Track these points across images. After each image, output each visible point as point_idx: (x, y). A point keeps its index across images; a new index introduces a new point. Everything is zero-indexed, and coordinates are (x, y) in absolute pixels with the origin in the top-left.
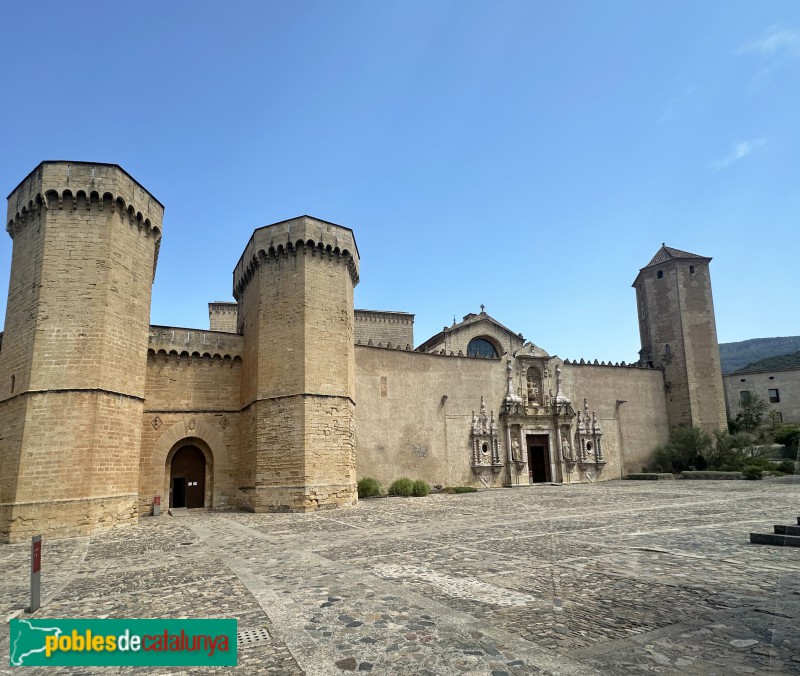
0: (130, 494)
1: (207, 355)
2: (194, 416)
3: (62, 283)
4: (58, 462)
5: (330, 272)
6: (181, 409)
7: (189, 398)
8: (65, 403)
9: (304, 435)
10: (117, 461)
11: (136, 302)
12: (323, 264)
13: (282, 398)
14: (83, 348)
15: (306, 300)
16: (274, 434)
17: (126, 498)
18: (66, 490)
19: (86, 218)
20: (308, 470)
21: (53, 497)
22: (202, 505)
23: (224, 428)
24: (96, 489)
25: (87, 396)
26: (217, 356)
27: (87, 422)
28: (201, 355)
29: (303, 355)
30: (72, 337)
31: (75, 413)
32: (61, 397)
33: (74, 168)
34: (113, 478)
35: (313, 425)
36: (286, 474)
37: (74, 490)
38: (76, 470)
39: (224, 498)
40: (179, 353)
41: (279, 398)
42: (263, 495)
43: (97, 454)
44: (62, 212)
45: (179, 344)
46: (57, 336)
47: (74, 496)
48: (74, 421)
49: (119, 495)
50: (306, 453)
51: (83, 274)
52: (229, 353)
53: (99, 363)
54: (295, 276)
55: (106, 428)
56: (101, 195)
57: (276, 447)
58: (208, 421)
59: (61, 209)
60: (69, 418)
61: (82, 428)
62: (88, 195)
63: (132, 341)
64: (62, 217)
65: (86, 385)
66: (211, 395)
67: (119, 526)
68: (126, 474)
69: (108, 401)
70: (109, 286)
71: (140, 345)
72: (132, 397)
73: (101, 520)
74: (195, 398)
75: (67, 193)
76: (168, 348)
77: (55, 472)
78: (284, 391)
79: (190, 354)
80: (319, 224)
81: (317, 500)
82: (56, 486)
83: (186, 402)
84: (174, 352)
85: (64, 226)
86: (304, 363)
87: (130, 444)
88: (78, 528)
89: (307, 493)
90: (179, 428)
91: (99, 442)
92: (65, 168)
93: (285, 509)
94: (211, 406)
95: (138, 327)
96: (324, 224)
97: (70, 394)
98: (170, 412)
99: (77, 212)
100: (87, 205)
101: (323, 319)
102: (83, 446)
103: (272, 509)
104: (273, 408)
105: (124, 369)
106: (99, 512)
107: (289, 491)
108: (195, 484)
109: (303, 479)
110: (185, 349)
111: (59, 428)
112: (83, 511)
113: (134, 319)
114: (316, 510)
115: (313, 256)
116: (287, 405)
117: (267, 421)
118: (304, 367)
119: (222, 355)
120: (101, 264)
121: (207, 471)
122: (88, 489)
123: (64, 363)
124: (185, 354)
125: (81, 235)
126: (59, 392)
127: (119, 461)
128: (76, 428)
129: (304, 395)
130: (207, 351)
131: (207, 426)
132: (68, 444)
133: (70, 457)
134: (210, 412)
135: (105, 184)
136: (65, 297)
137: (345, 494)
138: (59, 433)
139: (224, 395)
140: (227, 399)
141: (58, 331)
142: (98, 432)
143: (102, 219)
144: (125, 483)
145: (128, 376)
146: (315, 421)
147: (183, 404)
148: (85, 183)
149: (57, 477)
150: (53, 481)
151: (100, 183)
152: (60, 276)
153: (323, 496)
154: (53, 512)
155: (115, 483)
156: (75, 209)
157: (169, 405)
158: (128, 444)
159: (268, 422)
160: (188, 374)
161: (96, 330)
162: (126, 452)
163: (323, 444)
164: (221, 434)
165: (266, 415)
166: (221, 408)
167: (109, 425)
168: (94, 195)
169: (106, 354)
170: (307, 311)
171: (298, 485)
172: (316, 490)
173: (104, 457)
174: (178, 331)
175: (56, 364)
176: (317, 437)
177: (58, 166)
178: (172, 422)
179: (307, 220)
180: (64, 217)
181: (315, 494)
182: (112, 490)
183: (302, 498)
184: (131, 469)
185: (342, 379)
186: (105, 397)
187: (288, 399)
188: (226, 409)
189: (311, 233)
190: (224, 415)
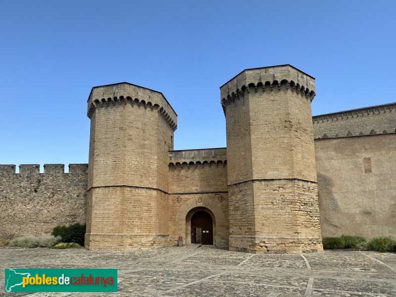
0: (150, 234)
1: (205, 162)
2: (201, 195)
3: (104, 139)
4: (108, 217)
5: (272, 98)
6: (192, 192)
7: (197, 186)
8: (109, 191)
9: (254, 205)
10: (139, 218)
11: (146, 142)
12: (265, 95)
13: (241, 183)
14: (115, 168)
15: (251, 121)
16: (237, 205)
17: (147, 236)
18: (112, 230)
19: (113, 109)
20: (258, 227)
21: (107, 233)
22: (212, 244)
23: (222, 202)
24: (126, 230)
25: (118, 188)
26: (212, 162)
27: (119, 200)
28: (202, 162)
29: (251, 156)
30: (110, 162)
31: (114, 196)
32: (107, 189)
33: (106, 88)
34: (137, 226)
35: (261, 199)
36: (244, 229)
37: (115, 230)
38: (116, 222)
39: (223, 241)
40: (188, 163)
41: (239, 183)
42: (233, 241)
43: (126, 215)
44: (103, 108)
45: (188, 158)
46: (103, 163)
47: (115, 233)
48: (114, 200)
49: (142, 234)
50: (256, 217)
51: (114, 134)
52: (220, 159)
53: (123, 173)
54: (244, 108)
55: (130, 203)
56: (118, 98)
57: (239, 213)
58: (210, 198)
59: (102, 107)
60: (111, 198)
61: (117, 203)
62: (112, 99)
63: (145, 162)
64: (103, 110)
65: (118, 183)
66: (212, 183)
67: (143, 249)
68: (147, 225)
69: (131, 191)
70: (126, 138)
71: (151, 163)
72: (147, 188)
73: (131, 245)
74: (201, 186)
75: (103, 100)
76: (181, 161)
77: (107, 222)
78: (241, 179)
79: (195, 163)
80: (258, 71)
81: (266, 247)
82: (108, 228)
83: (196, 188)
84: (185, 163)
85: (104, 114)
86: (251, 161)
87: (149, 211)
88: (118, 247)
89: (257, 241)
90: (193, 202)
91: (126, 209)
92: (102, 88)
93: (245, 250)
94: (212, 190)
95: (148, 154)
96: (261, 70)
97: (111, 188)
98: (186, 194)
99: (109, 107)
100: (113, 103)
101: (266, 130)
102: (118, 211)
103: (238, 250)
104: (236, 190)
105: (140, 175)
106: (130, 241)
107: (247, 239)
108: (207, 232)
109: (255, 233)
110: (192, 160)
111: (107, 203)
112: (120, 240)
113: (145, 151)
114: (265, 253)
115: (256, 92)
116: (243, 187)
117: (233, 197)
118: (251, 163)
119: (216, 161)
120: (121, 129)
121: (213, 225)
122: (122, 230)
123: (107, 174)
124: (191, 163)
125: (112, 117)
126: (106, 187)
127: (141, 218)
128: (115, 203)
129: (253, 181)
130: (205, 160)
131: (210, 200)
132: (111, 210)
133: (113, 215)
134: (212, 193)
135: (120, 92)
136: (106, 146)
137: (294, 244)
138: (107, 205)
139: (220, 183)
140: (222, 185)
141: (104, 160)
142: (126, 205)
143: (121, 108)
144: (146, 228)
145: (143, 178)
146: (263, 196)
147: (194, 189)
148: (111, 94)
149: (108, 224)
150: (106, 225)
151: (118, 92)
152: (103, 136)
153: (271, 245)
154: (106, 239)
155: (139, 228)
156: (108, 106)
157: (185, 190)
158: (147, 210)
159: (234, 199)
160: (196, 173)
161: (121, 159)
162: (145, 214)
163: (272, 211)
164: (219, 205)
165: (233, 194)
166: (218, 190)
167: (133, 202)
168: (115, 98)
169: (127, 169)
170: (252, 128)
171: (252, 236)
172: (265, 240)
173: (130, 216)
174: (187, 152)
175: (104, 175)
176: (265, 206)
177: (99, 89)
178: (188, 199)
179: (247, 72)
180: (104, 110)
181: (264, 242)
182: (137, 231)
183: (254, 245)
184: (150, 222)
185: (288, 167)
186: (129, 189)
187: (244, 184)
188: (221, 191)
189: (251, 78)
190: (221, 194)
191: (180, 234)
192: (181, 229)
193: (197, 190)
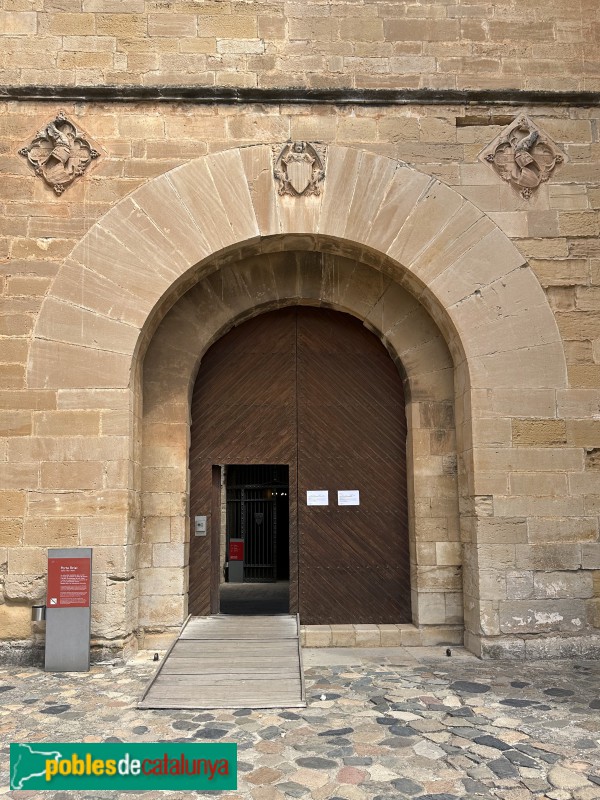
6: (217, 80)
22: (394, 605)
98: (143, 97)
108: (349, 498)
121: (420, 435)
134: (426, 98)
166: (495, 78)
178: (169, 150)
190: (521, 115)
191: (65, 528)
192: (76, 477)
193: (262, 62)
